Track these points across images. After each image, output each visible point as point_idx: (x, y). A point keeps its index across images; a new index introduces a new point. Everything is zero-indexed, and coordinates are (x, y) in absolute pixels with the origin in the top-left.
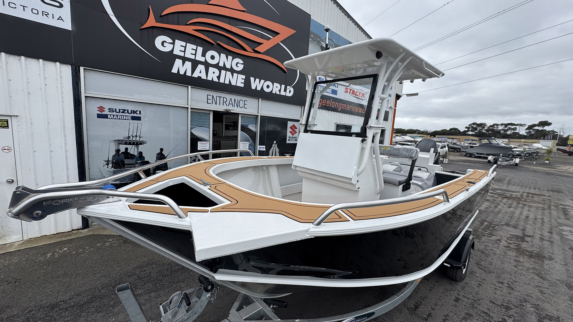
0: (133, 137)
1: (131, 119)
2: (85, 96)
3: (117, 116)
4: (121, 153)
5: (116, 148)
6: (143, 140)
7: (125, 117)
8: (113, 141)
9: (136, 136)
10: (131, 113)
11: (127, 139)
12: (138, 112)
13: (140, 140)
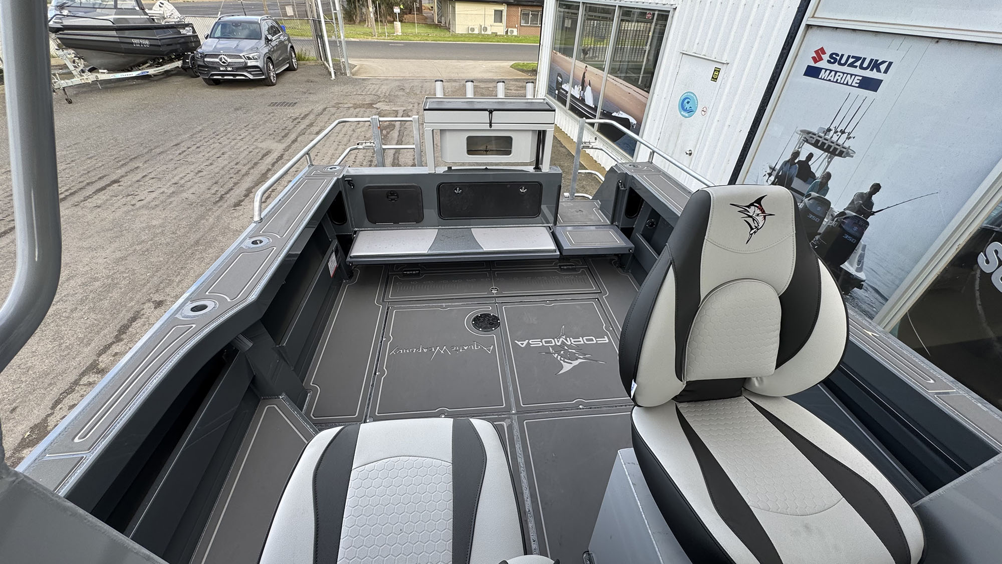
0: (837, 132)
1: (857, 85)
2: (809, 26)
3: (836, 72)
4: (797, 163)
5: (796, 149)
6: (849, 147)
7: (849, 76)
8: (801, 131)
9: (843, 132)
10: (867, 68)
11: (823, 135)
12: (883, 67)
13: (846, 145)
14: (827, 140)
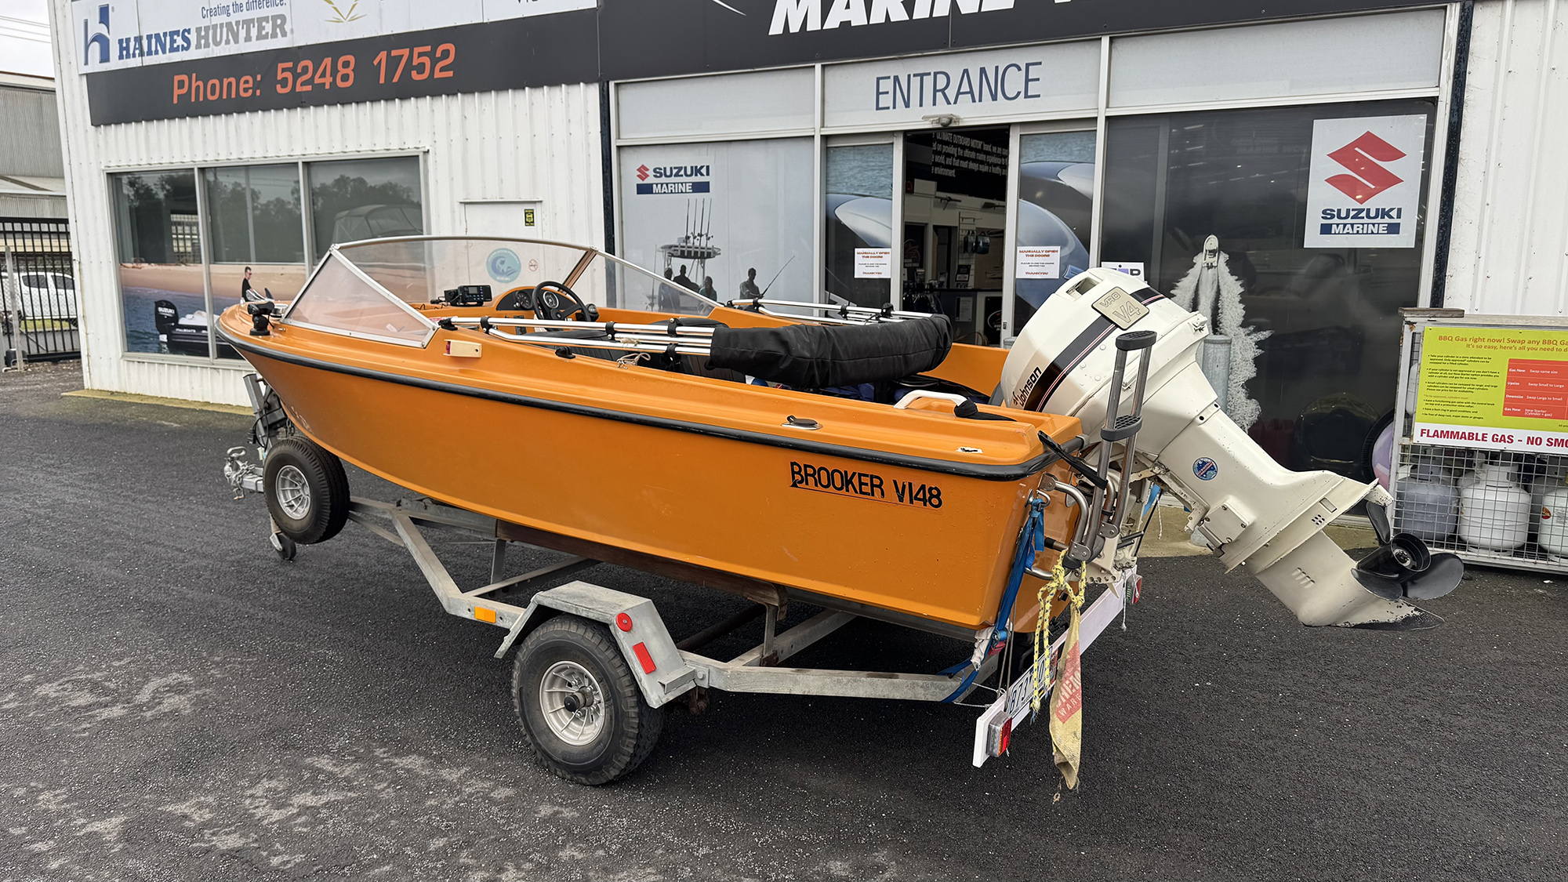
0: (696, 237)
1: (691, 191)
2: (619, 148)
4: (673, 279)
5: (666, 267)
6: (713, 246)
7: (681, 185)
8: (662, 248)
9: (701, 235)
10: (691, 175)
11: (684, 244)
12: (704, 171)
13: (709, 246)
14: (691, 247)
